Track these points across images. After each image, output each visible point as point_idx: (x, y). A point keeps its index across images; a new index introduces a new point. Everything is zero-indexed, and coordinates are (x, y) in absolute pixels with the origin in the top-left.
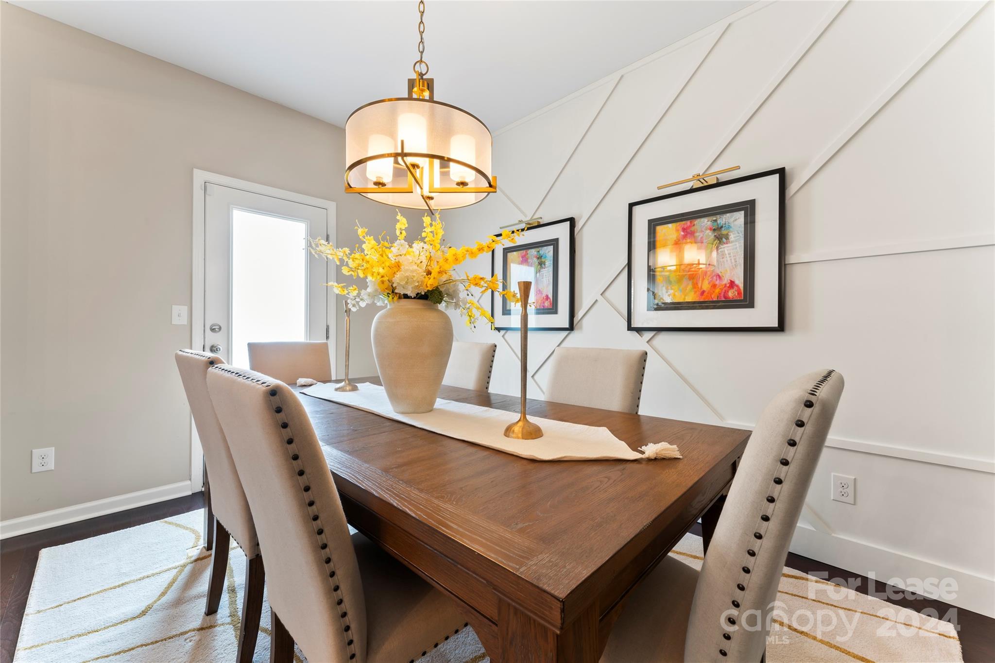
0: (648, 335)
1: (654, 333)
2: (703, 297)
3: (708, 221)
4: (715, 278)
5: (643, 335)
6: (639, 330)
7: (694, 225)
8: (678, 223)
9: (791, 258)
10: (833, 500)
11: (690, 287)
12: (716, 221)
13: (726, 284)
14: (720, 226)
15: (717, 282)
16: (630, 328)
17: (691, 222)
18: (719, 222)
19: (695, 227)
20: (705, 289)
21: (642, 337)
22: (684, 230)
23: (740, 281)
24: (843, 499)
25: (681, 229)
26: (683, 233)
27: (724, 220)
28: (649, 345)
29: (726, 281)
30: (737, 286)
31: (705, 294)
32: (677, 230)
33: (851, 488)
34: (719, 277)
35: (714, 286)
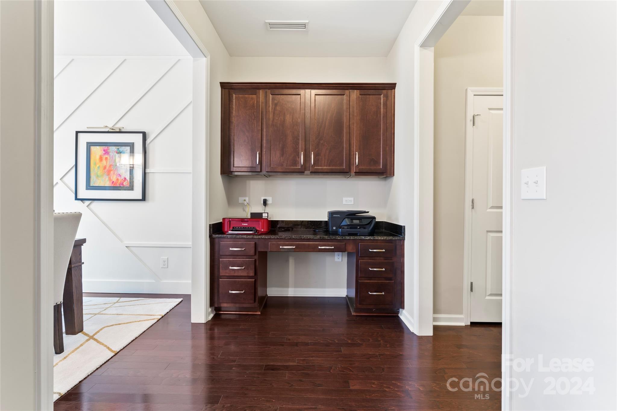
0: (87, 203)
1: (91, 201)
2: (113, 184)
3: (115, 148)
4: (118, 175)
5: (85, 202)
6: (82, 200)
7: (109, 149)
8: (102, 147)
9: (148, 171)
10: (162, 268)
11: (107, 179)
12: (118, 149)
13: (123, 179)
14: (120, 152)
15: (119, 178)
16: (76, 199)
17: (108, 147)
18: (120, 149)
19: (110, 150)
20: (114, 181)
21: (84, 203)
22: (104, 150)
23: (128, 178)
24: (164, 267)
25: (103, 150)
26: (104, 152)
27: (122, 149)
28: (88, 208)
29: (123, 178)
30: (127, 180)
31: (114, 183)
32: (101, 150)
33: (167, 262)
34: (120, 175)
35: (118, 179)
